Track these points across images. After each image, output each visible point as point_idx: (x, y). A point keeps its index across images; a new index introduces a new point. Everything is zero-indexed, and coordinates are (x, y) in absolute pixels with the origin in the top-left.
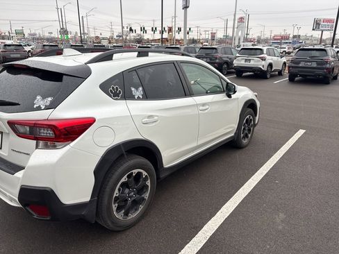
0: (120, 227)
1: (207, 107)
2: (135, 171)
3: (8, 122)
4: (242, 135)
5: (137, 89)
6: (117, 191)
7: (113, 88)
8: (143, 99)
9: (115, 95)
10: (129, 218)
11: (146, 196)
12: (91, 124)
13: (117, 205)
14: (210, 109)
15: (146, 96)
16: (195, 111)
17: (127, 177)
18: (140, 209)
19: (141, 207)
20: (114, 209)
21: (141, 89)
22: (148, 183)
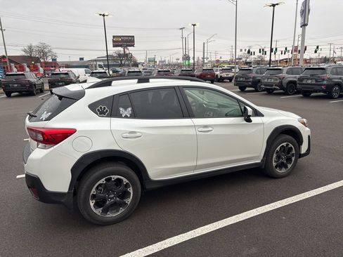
0: (98, 221)
1: (210, 129)
2: (114, 177)
3: (28, 128)
4: (274, 164)
5: (126, 109)
6: (94, 190)
7: (101, 108)
8: (130, 117)
9: (102, 113)
10: (108, 216)
11: (129, 201)
12: (72, 134)
13: (94, 201)
14: (215, 131)
15: (134, 115)
16: (192, 132)
17: (106, 180)
18: (120, 212)
19: (122, 210)
20: (92, 204)
21: (130, 109)
22: (131, 190)
